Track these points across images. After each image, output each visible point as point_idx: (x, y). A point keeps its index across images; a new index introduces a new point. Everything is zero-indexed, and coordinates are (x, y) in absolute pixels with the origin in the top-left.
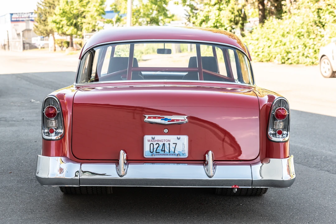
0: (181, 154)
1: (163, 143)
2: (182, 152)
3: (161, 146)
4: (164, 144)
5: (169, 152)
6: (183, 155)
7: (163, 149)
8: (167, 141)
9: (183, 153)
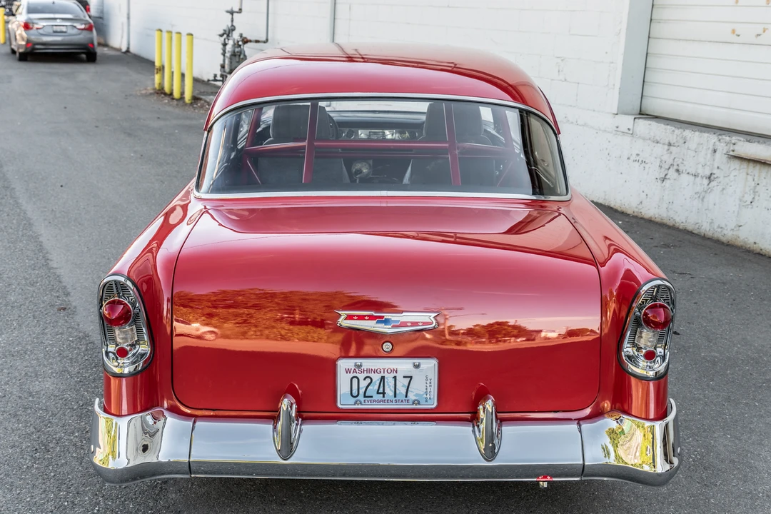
0: (422, 401)
1: (380, 376)
2: (425, 396)
3: (376, 382)
4: (383, 378)
5: (395, 396)
6: (426, 401)
7: (381, 390)
8: (389, 371)
9: (426, 398)
